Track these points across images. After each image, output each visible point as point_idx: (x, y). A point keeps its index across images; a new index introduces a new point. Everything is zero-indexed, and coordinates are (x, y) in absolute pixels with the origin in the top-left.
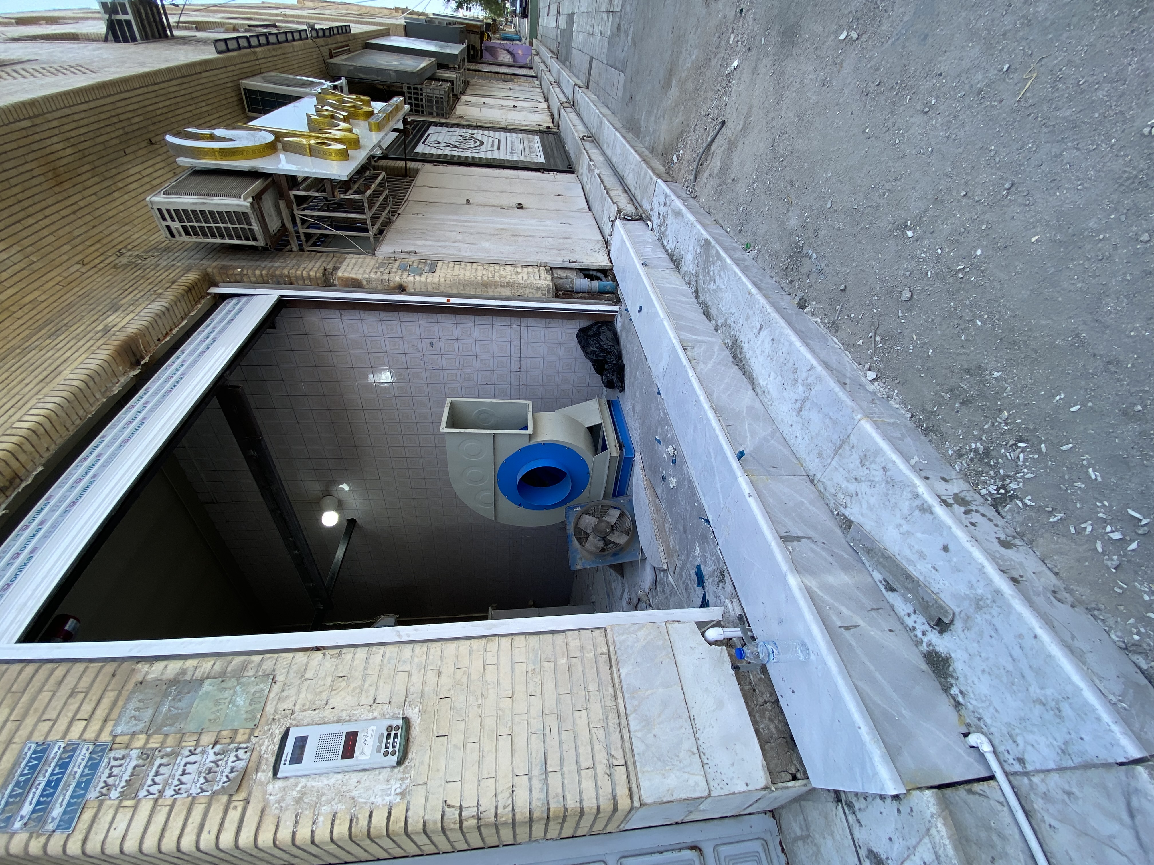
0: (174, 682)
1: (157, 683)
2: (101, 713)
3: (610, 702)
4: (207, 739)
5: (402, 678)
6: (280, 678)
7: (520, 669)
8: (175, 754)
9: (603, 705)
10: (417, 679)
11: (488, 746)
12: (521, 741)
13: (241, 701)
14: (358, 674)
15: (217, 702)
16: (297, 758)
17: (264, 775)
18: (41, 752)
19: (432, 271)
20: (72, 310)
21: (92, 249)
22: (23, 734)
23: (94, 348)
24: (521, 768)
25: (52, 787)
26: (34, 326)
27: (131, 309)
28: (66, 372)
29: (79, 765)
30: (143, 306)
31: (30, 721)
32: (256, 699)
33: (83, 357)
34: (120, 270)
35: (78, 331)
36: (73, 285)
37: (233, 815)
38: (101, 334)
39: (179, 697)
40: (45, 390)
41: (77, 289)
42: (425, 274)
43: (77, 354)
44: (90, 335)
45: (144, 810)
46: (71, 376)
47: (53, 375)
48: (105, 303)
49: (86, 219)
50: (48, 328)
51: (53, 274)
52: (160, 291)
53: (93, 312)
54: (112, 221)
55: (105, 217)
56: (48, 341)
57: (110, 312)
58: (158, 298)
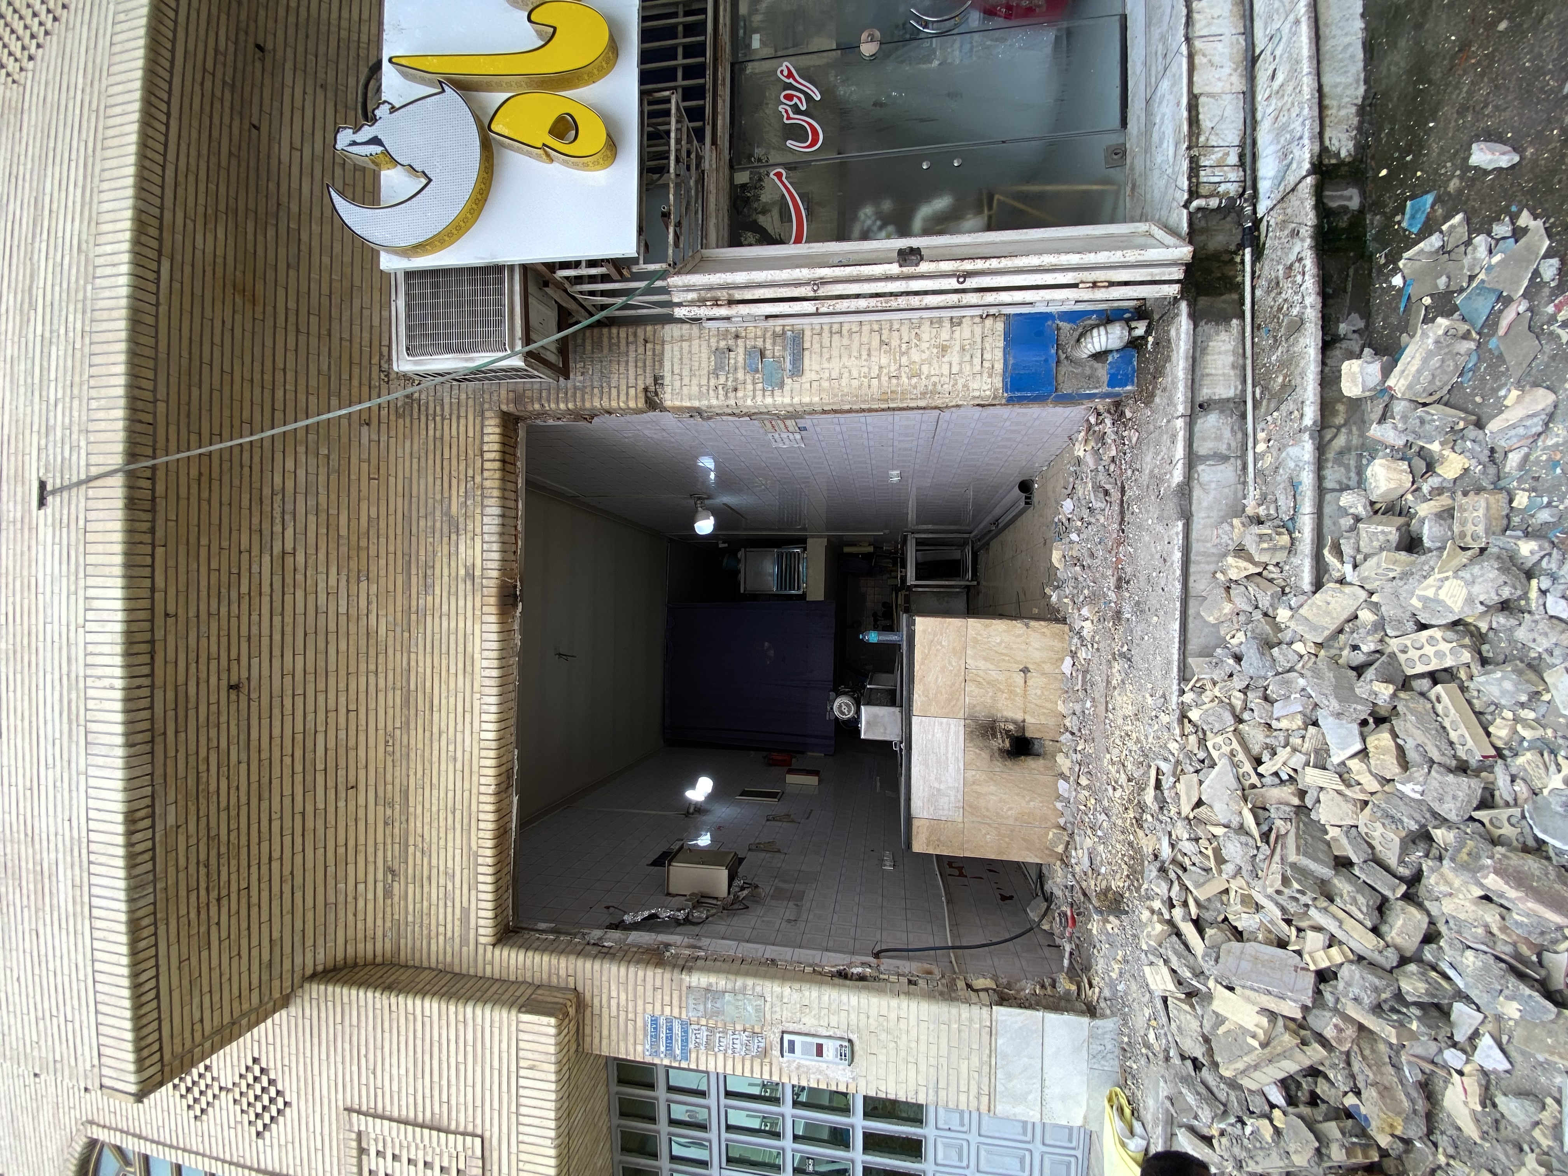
0: (707, 990)
1: (698, 989)
2: (676, 1002)
3: (985, 1058)
4: (739, 1027)
5: (843, 1014)
6: (769, 999)
7: (924, 1025)
8: (725, 1032)
9: (980, 1059)
10: (853, 1016)
11: (902, 1067)
12: (923, 1067)
13: (750, 1009)
14: (815, 1005)
15: (737, 1007)
16: (792, 1050)
17: (776, 1052)
18: (655, 1021)
19: (797, 370)
20: (414, 531)
21: (355, 382)
22: (640, 1009)
23: (478, 612)
24: (922, 1082)
25: (669, 1039)
26: (399, 570)
27: (470, 527)
28: (477, 656)
29: (677, 1029)
30: (478, 517)
31: (640, 1002)
32: (757, 1009)
33: (477, 627)
34: (408, 420)
35: (446, 579)
36: (383, 471)
37: (766, 1069)
38: (469, 583)
39: (714, 1000)
40: (476, 687)
41: (392, 480)
42: (788, 381)
43: (469, 623)
44: (461, 586)
45: (721, 1056)
46: (485, 664)
47: (468, 661)
48: (438, 513)
49: (314, 329)
50: (414, 571)
51: (354, 460)
52: (478, 479)
53: (437, 535)
54: (336, 300)
55: (325, 300)
56: (430, 598)
57: (454, 537)
58: (483, 496)
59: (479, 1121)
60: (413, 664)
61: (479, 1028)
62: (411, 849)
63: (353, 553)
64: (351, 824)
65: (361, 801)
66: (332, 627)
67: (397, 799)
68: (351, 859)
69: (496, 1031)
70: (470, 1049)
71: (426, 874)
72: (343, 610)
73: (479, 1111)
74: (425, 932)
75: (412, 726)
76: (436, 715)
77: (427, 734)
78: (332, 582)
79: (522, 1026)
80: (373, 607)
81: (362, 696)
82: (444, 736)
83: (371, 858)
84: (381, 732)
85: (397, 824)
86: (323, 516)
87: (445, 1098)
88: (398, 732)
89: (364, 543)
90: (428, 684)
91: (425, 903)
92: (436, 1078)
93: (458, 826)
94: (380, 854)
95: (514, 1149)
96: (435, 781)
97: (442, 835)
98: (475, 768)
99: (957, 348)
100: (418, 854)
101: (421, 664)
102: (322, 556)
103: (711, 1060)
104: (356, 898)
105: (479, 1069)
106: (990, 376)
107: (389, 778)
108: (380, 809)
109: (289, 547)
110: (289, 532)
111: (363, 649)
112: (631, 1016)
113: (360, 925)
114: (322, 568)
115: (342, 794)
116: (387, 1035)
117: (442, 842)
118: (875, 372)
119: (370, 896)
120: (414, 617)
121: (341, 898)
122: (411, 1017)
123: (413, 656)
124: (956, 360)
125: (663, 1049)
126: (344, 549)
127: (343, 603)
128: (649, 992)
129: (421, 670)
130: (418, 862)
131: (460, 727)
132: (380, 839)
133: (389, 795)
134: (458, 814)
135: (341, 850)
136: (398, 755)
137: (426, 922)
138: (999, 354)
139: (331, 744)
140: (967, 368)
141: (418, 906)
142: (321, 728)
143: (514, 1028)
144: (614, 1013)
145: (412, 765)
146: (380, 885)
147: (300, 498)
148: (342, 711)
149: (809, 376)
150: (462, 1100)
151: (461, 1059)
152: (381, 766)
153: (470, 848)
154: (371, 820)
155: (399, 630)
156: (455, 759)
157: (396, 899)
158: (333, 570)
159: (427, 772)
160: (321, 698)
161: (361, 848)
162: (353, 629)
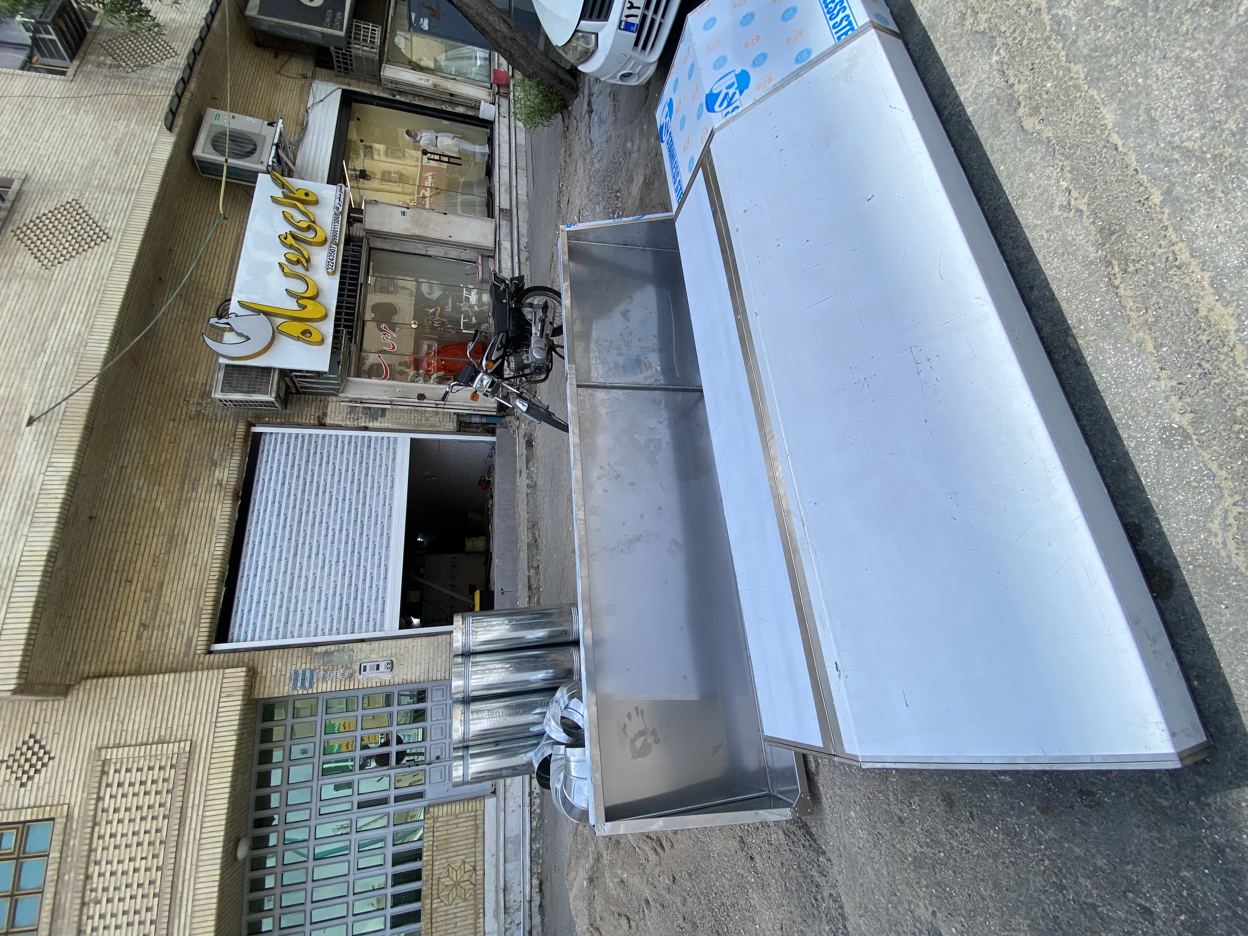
0: (326, 652)
1: (321, 653)
2: (308, 661)
3: (448, 655)
4: (340, 666)
5: (389, 650)
6: (355, 650)
7: (423, 647)
8: (333, 670)
9: (446, 656)
10: (393, 650)
11: (413, 667)
12: (422, 665)
13: (346, 657)
14: (376, 648)
15: (339, 657)
16: (365, 670)
17: (357, 674)
18: (296, 672)
19: (383, 415)
20: (191, 465)
21: (171, 403)
22: (289, 668)
23: (221, 499)
24: (422, 671)
25: (303, 680)
26: (178, 481)
27: (223, 464)
28: (218, 518)
29: (308, 674)
30: (228, 460)
31: (289, 665)
32: (350, 656)
33: (220, 506)
34: (196, 421)
35: (205, 485)
36: (177, 440)
37: (352, 683)
38: (218, 487)
39: (328, 656)
40: (215, 531)
41: (182, 444)
42: (379, 418)
43: (216, 504)
44: (214, 488)
45: (329, 682)
46: (222, 521)
47: (212, 520)
48: (206, 458)
49: (157, 380)
50: (187, 482)
51: (163, 434)
52: (231, 445)
53: (204, 467)
54: (169, 371)
55: (164, 370)
56: (194, 494)
57: (213, 468)
58: (232, 452)
59: (190, 732)
60: (178, 523)
61: (199, 682)
62: (159, 613)
63: (154, 473)
64: (125, 600)
65: (133, 589)
66: (136, 504)
67: (155, 588)
68: (121, 618)
69: (209, 681)
70: (191, 695)
71: (167, 623)
72: (143, 497)
73: (191, 727)
74: (161, 654)
75: (172, 551)
76: (188, 546)
77: (181, 555)
78: (141, 483)
79: (225, 676)
80: (160, 498)
81: (144, 538)
82: (191, 556)
83: (132, 618)
84: (152, 556)
85: (152, 601)
86: (143, 455)
87: (169, 725)
88: (162, 556)
89: (160, 469)
90: (186, 532)
91: (164, 639)
92: (165, 716)
93: (193, 597)
94: (138, 617)
95: (211, 743)
96: (182, 576)
97: (182, 602)
98: (208, 568)
100: (164, 614)
101: (183, 522)
102: (139, 471)
103: (325, 686)
104: (119, 640)
105: (195, 704)
106: (452, 423)
107: (152, 578)
108: (143, 594)
109: (125, 465)
110: (127, 459)
111: (150, 516)
112: (283, 673)
113: (118, 654)
114: (137, 477)
115: (123, 584)
116: (136, 699)
117: (181, 606)
118: (413, 418)
119: (128, 639)
120: (183, 502)
121: (111, 639)
122: (155, 686)
123: (179, 520)
124: (441, 417)
125: (299, 685)
126: (150, 470)
127: (144, 493)
128: (295, 660)
129: (183, 525)
130: (163, 618)
131: (202, 550)
132: (140, 609)
133: (150, 586)
134: (194, 591)
135: (116, 613)
136: (160, 566)
137: (162, 648)
139: (123, 558)
140: (444, 419)
141: (158, 641)
142: (120, 550)
143: (221, 677)
144: (274, 673)
145: (169, 570)
146: (135, 633)
147: (135, 446)
148: (132, 543)
149: (387, 417)
150: (181, 723)
151: (184, 701)
152: (148, 571)
153: (198, 606)
154: (136, 598)
155: (172, 508)
156: (196, 565)
157: (144, 640)
158: (142, 479)
159: (178, 573)
160: (123, 535)
161: (128, 613)
162: (146, 506)
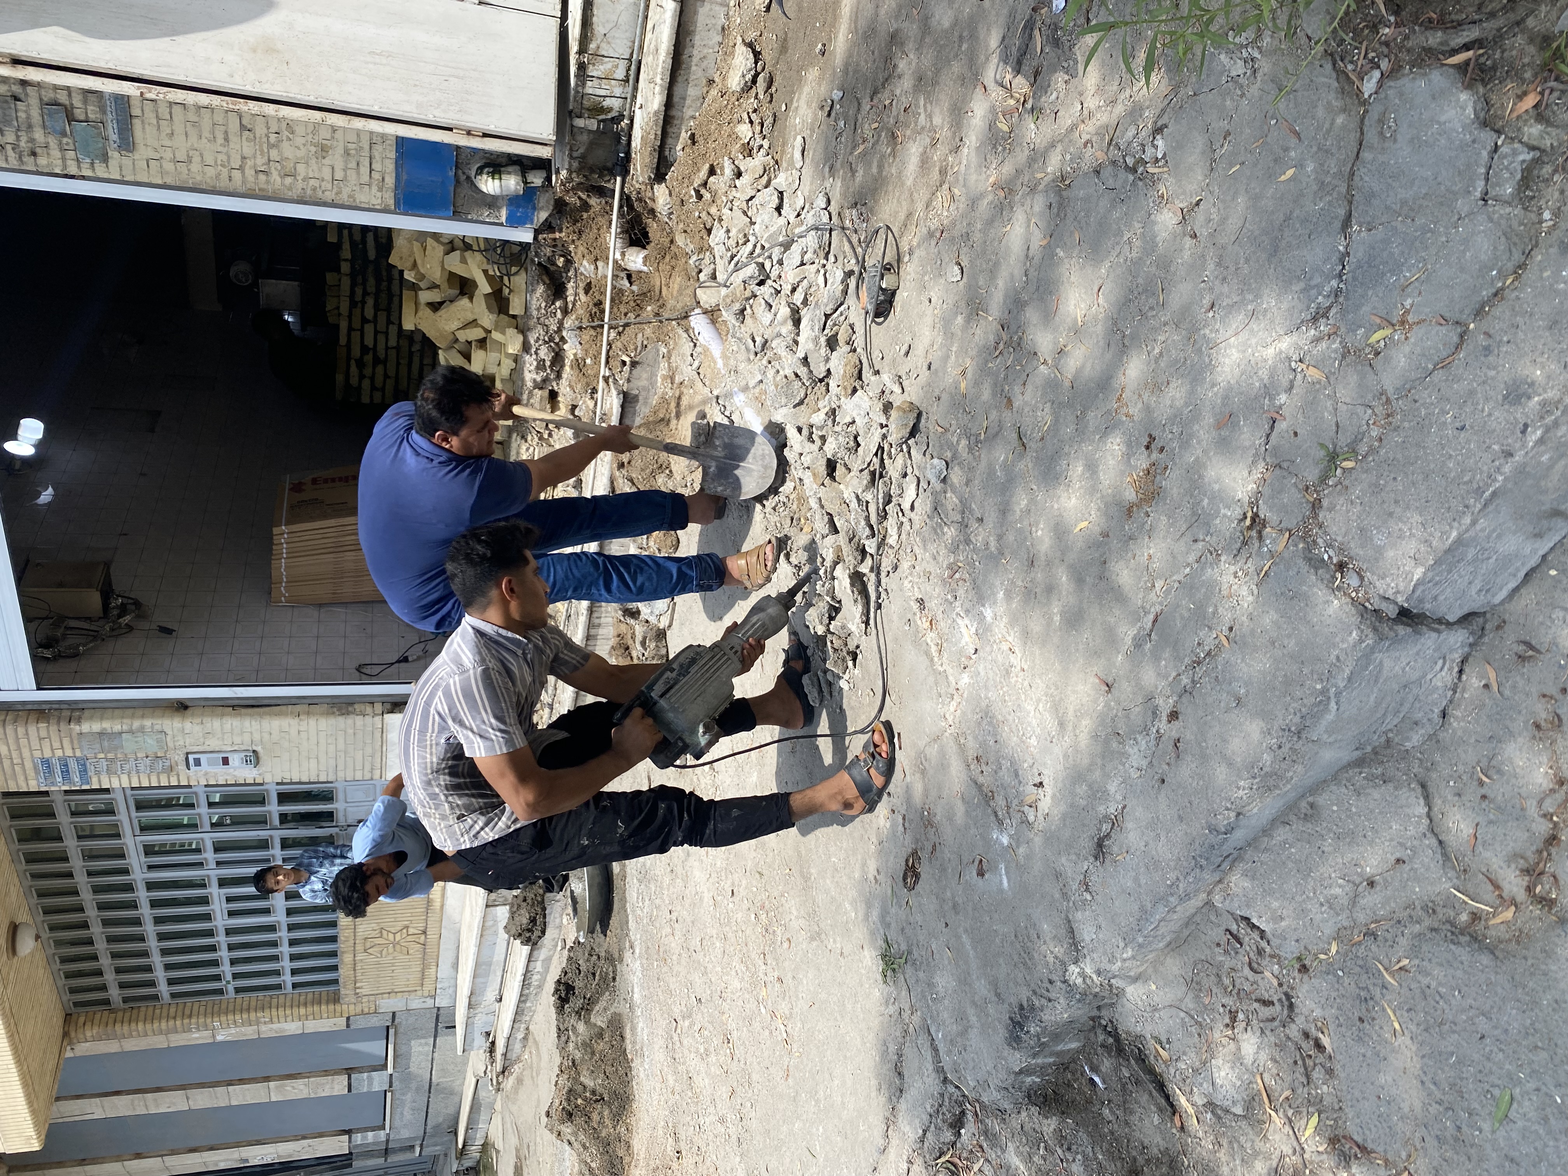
0: (102, 732)
1: (90, 734)
2: (67, 746)
4: (141, 755)
5: (246, 735)
6: (169, 733)
7: (322, 733)
8: (127, 760)
10: (256, 735)
13: (151, 742)
14: (218, 732)
15: (136, 742)
16: (198, 764)
17: (182, 767)
18: (46, 762)
19: (127, 144)
22: (26, 755)
25: (65, 772)
29: (72, 764)
31: (25, 751)
32: (159, 741)
37: (174, 779)
39: (110, 740)
42: (114, 154)
45: (124, 777)
99: (340, 150)
106: (380, 189)
112: (17, 761)
118: (236, 163)
124: (339, 165)
125: (59, 780)
128: (35, 742)
138: (390, 166)
140: (352, 175)
149: (142, 153)
